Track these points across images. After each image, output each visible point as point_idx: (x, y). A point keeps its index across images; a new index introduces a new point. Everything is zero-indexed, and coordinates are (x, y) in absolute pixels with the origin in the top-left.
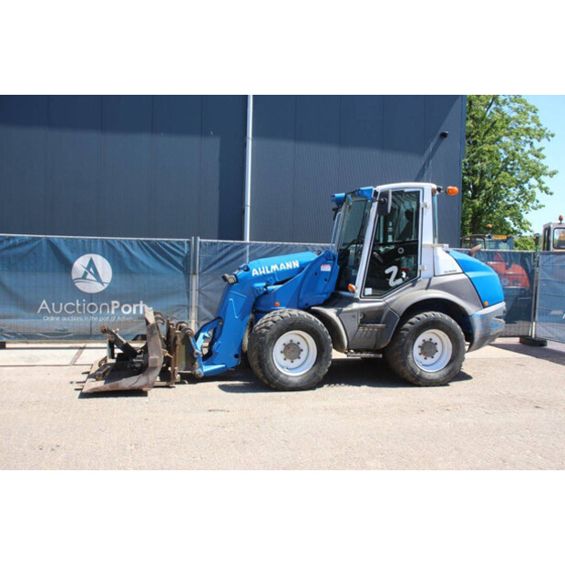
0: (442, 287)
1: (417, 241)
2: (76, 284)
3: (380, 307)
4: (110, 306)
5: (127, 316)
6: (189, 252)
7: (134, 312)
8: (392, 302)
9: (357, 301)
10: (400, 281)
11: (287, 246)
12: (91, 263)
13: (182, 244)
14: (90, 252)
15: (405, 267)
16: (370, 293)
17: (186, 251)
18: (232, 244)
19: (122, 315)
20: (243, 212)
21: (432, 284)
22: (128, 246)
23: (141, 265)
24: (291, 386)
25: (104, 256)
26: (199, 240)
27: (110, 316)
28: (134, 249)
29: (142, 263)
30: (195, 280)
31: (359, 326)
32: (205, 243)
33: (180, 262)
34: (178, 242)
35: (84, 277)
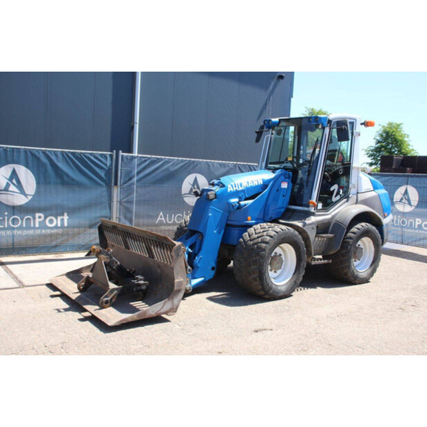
0: (365, 202)
3: (329, 219)
4: (34, 218)
6: (111, 165)
7: (59, 225)
8: (336, 215)
9: (313, 214)
10: (338, 197)
11: (194, 162)
12: (14, 174)
13: (105, 156)
14: (13, 162)
17: (108, 163)
18: (149, 158)
20: (132, 128)
21: (359, 200)
22: (53, 158)
24: (280, 294)
25: (27, 166)
26: (121, 153)
28: (58, 161)
30: (116, 192)
31: (316, 236)
32: (126, 157)
33: (102, 174)
34: (101, 155)
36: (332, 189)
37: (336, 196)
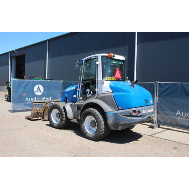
1: (96, 79)
2: (35, 93)
15: (92, 89)
16: (82, 99)
35: (37, 91)
36: (87, 91)
37: (89, 94)
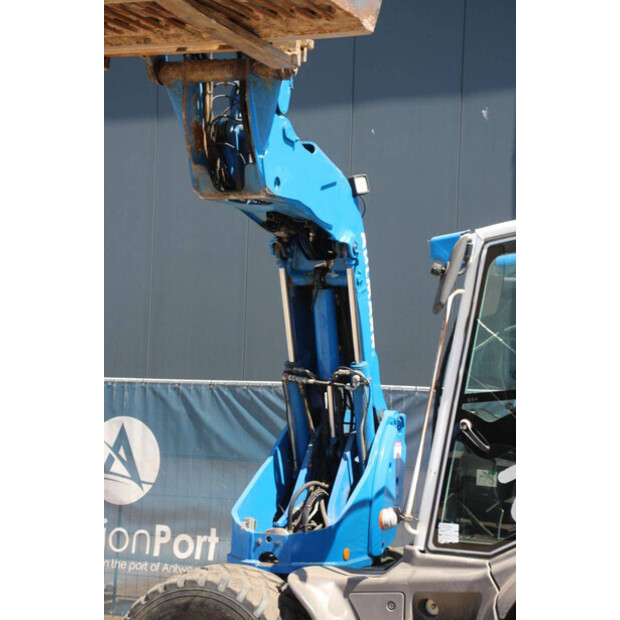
5: (182, 563)
19: (173, 560)
23: (215, 444)
27: (151, 559)
29: (218, 438)
